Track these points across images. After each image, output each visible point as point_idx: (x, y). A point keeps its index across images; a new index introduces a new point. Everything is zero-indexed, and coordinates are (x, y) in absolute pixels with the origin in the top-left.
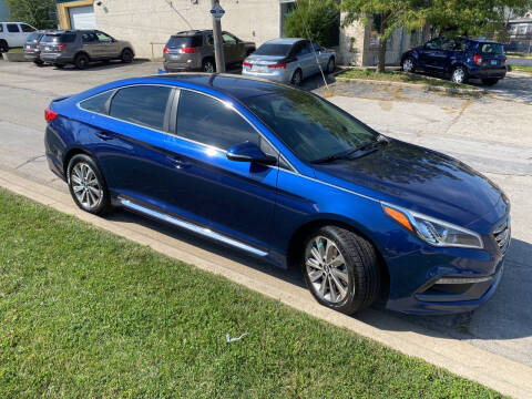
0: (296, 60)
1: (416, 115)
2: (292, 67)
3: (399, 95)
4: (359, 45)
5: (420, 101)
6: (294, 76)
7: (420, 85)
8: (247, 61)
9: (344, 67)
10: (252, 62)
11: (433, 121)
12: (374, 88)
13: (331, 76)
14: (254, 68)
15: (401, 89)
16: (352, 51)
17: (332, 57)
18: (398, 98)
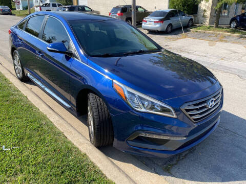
0: (169, 19)
1: (226, 49)
2: (167, 23)
3: (222, 39)
4: (208, 14)
5: (233, 43)
6: (167, 27)
7: (237, 35)
8: (144, 19)
9: (198, 25)
10: (147, 20)
11: (235, 53)
12: (210, 35)
13: (188, 29)
14: (148, 23)
15: (224, 36)
16: (204, 16)
17: (191, 19)
18: (221, 41)
